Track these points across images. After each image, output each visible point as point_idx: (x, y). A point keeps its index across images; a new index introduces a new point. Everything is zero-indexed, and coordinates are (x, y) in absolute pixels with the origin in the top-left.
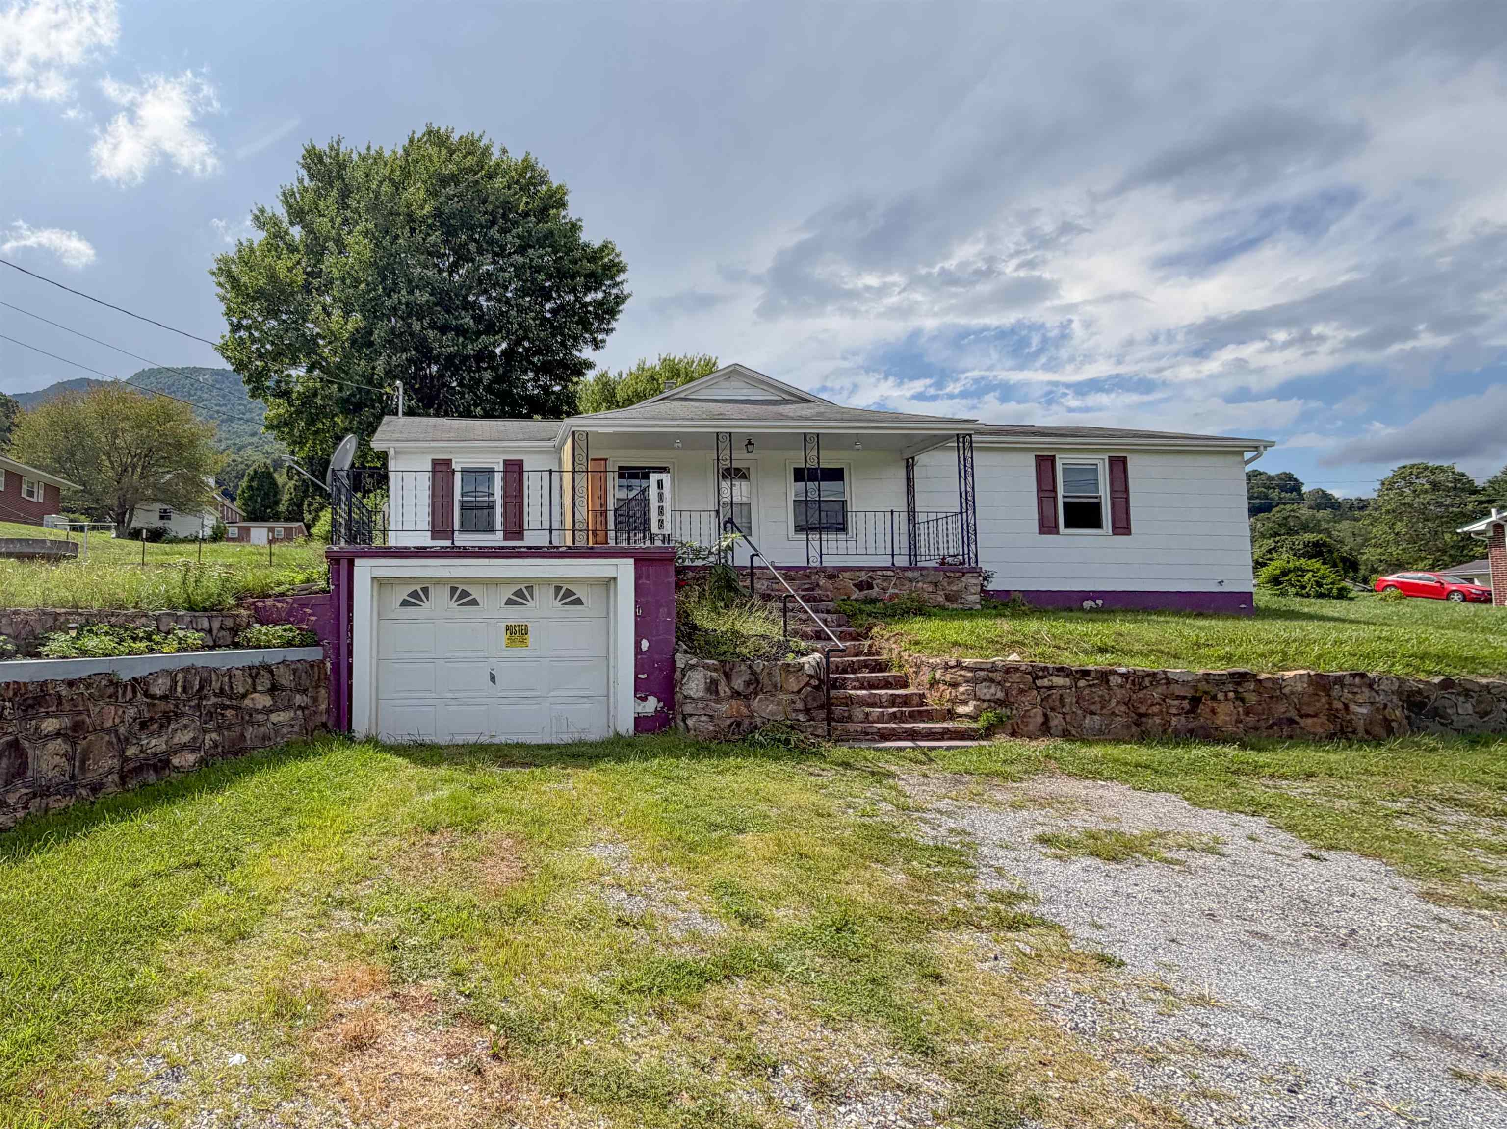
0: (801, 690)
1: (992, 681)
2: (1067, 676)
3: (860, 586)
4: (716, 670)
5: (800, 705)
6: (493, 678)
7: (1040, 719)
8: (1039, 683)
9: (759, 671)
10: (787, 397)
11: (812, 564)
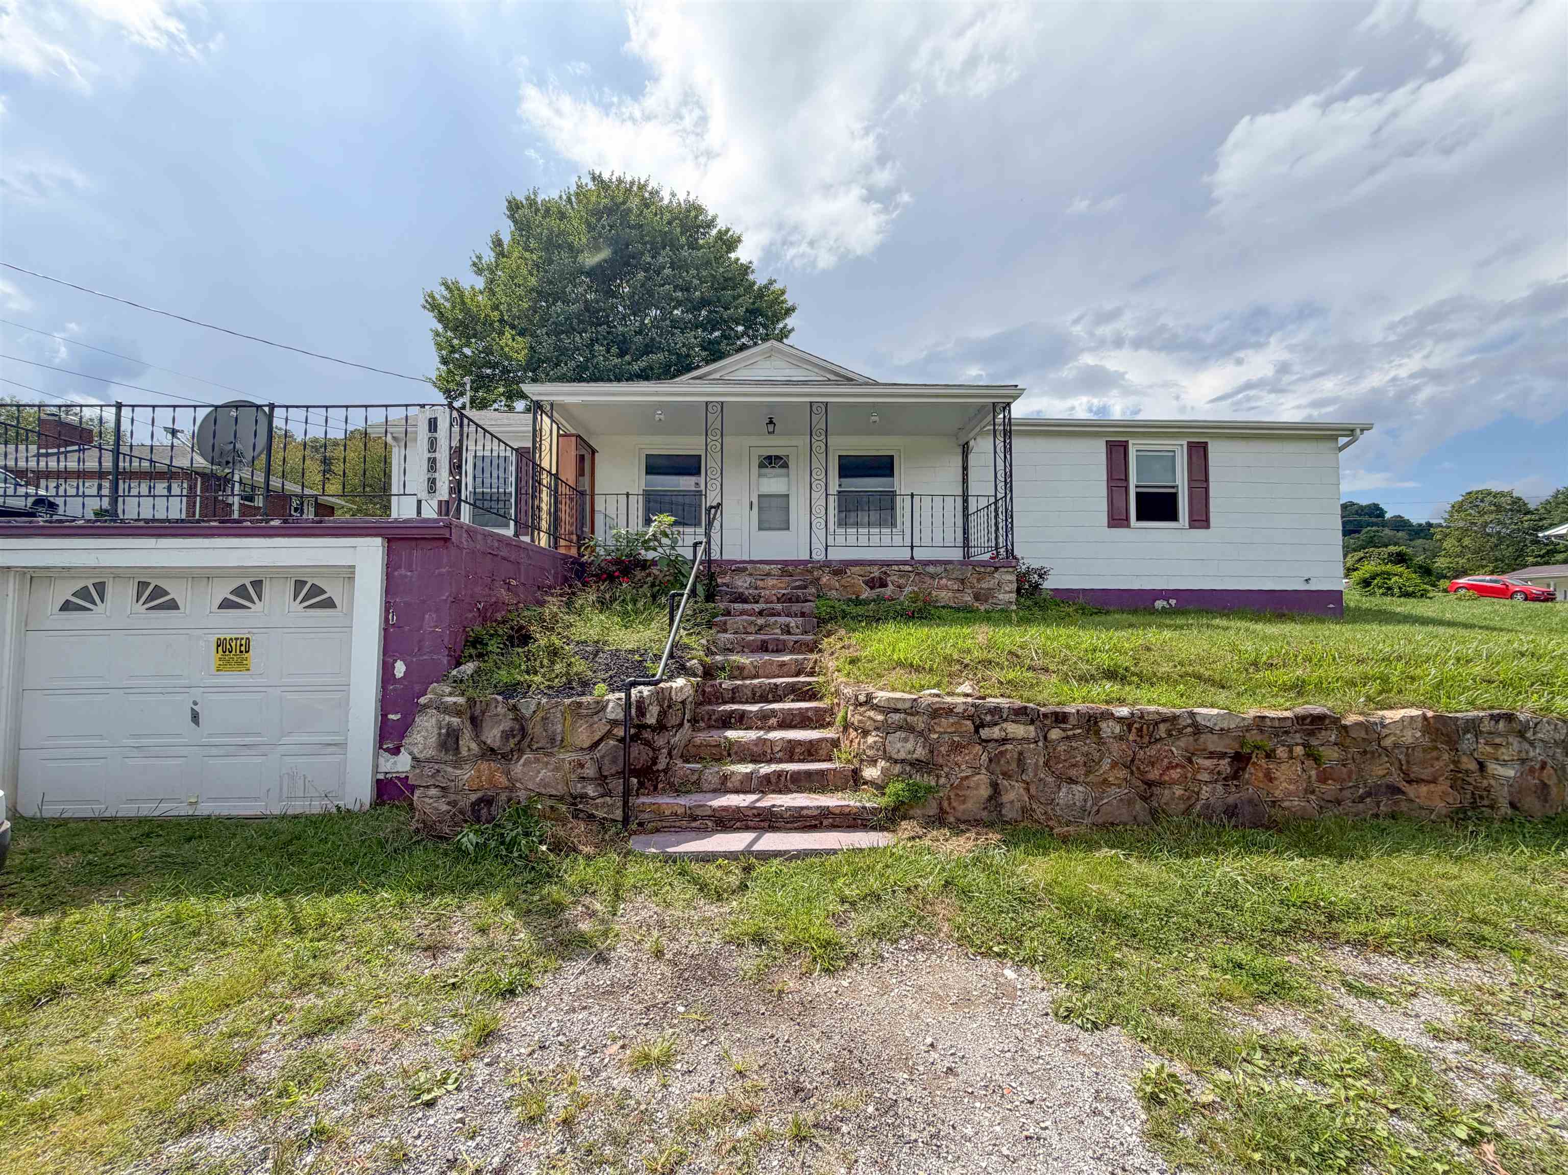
0: (596, 744)
1: (911, 729)
2: (1032, 722)
3: (872, 584)
4: (459, 714)
5: (590, 771)
6: (195, 717)
7: (985, 792)
8: (985, 733)
9: (527, 713)
10: (832, 377)
11: (815, 557)
